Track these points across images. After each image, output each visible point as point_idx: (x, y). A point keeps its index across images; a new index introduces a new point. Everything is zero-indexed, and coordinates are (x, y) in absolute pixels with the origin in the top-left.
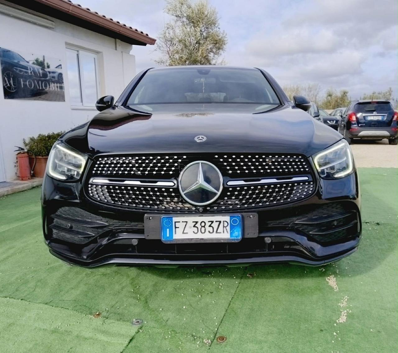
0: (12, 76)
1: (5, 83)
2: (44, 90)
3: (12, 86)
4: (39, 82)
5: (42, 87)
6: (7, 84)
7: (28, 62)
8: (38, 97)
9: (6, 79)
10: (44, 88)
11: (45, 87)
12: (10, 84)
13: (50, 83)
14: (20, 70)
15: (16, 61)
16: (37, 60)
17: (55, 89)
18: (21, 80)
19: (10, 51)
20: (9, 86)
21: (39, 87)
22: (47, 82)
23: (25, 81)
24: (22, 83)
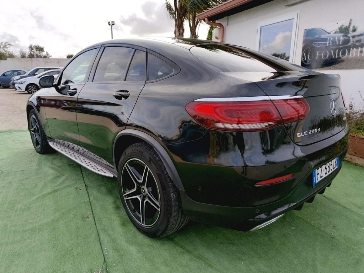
0: (310, 51)
1: (303, 58)
2: (340, 58)
3: (308, 59)
4: (336, 51)
5: (338, 55)
6: (305, 59)
7: (329, 33)
8: (331, 67)
9: (305, 54)
10: (341, 56)
11: (342, 54)
12: (307, 58)
13: (350, 50)
14: (318, 43)
15: (317, 36)
16: (340, 29)
17: (357, 55)
18: (317, 53)
19: (313, 29)
20: (306, 59)
21: (335, 56)
22: (346, 49)
23: (320, 53)
24: (318, 55)
